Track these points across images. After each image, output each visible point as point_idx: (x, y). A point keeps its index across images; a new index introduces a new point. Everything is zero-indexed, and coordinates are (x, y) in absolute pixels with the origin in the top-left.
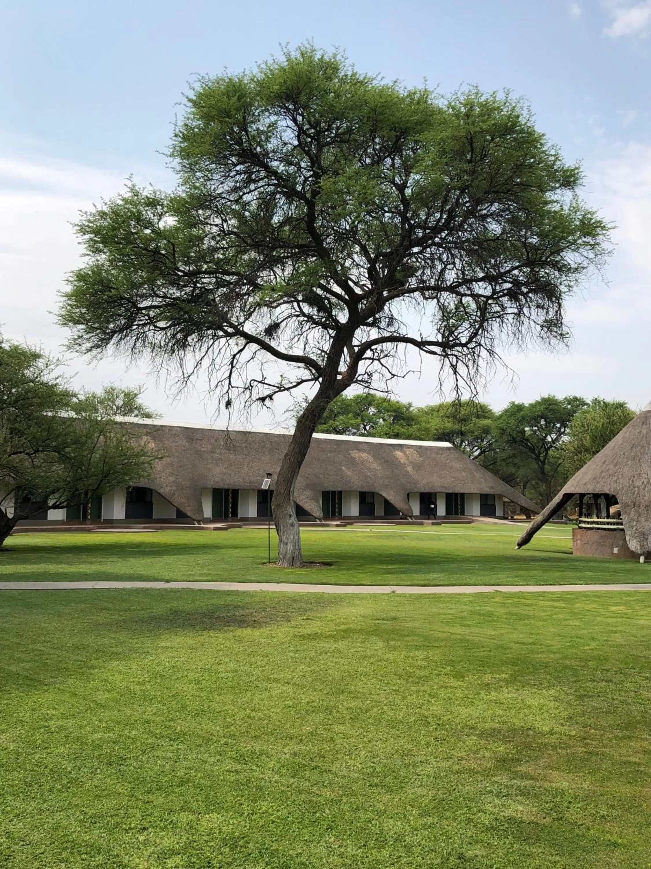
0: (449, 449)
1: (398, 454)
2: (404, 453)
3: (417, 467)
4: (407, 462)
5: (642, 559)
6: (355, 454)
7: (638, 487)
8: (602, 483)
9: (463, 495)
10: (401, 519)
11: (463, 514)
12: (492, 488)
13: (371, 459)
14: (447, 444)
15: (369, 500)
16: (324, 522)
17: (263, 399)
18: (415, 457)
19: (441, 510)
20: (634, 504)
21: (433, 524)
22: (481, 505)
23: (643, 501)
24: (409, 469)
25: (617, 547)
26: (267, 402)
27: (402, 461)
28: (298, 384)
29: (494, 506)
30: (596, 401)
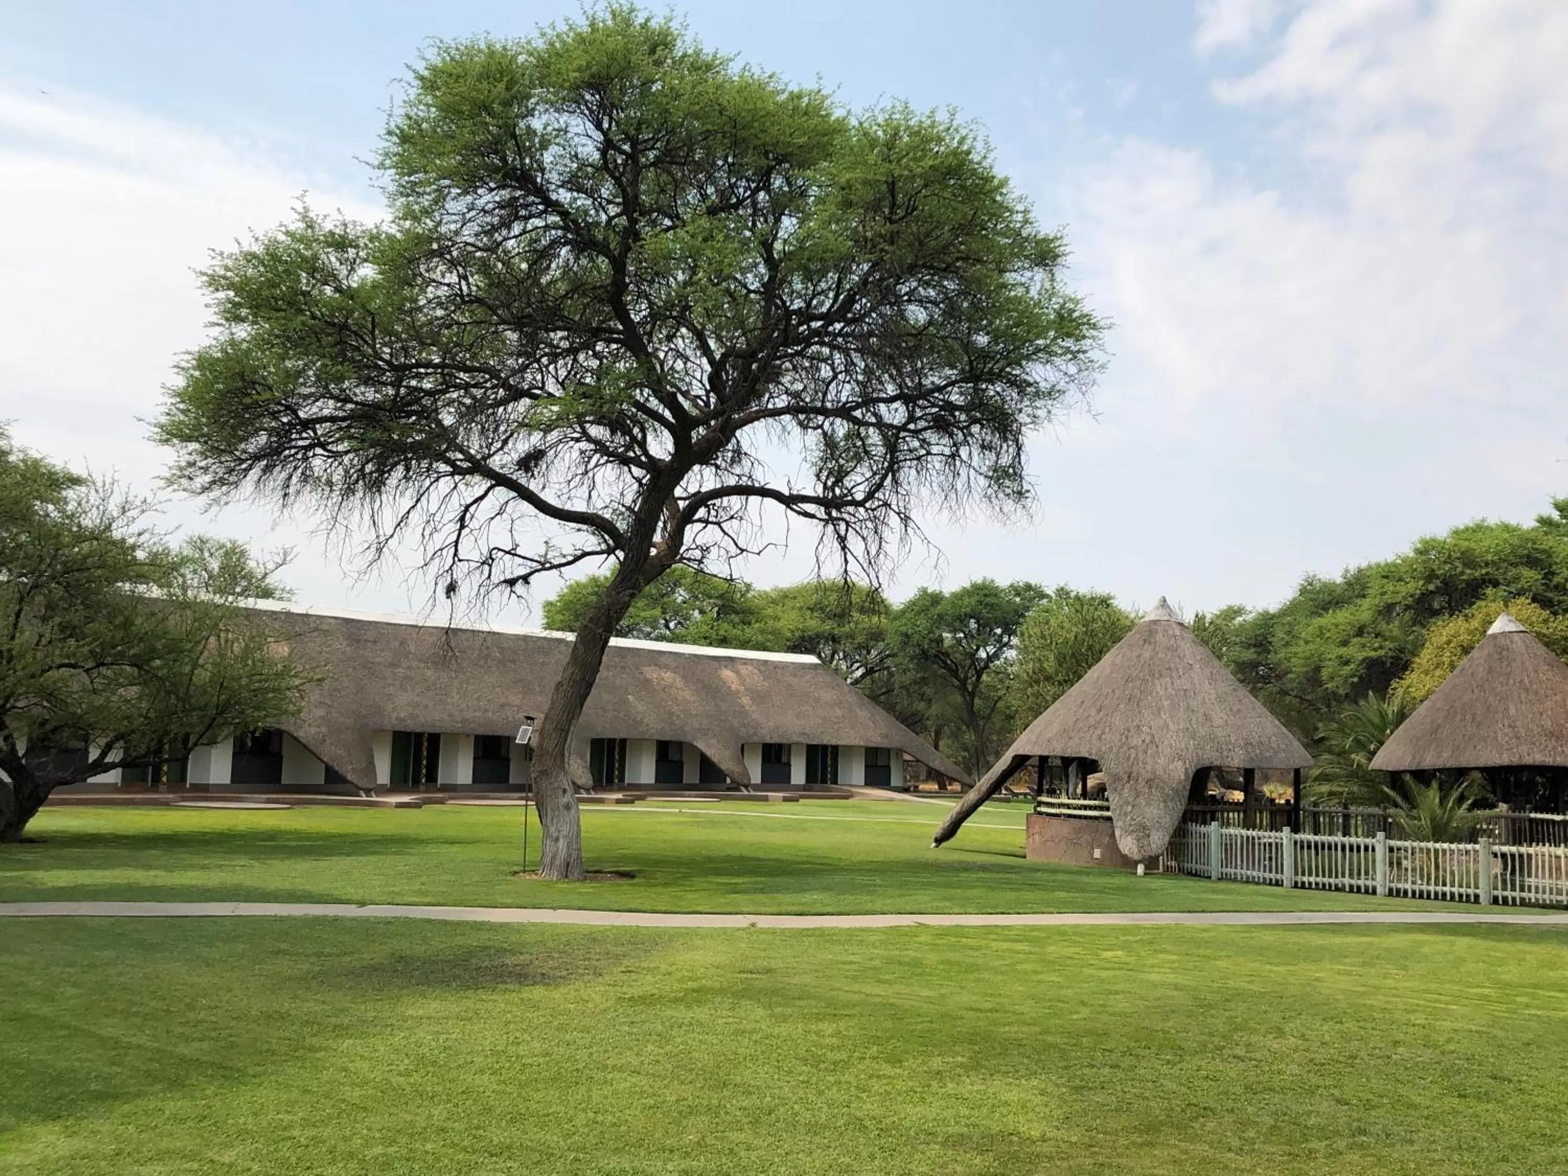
0: (815, 666)
1: (727, 674)
2: (737, 673)
3: (759, 697)
4: (742, 688)
5: (1140, 869)
6: (652, 673)
7: (1135, 748)
8: (1076, 739)
9: (835, 748)
10: (729, 789)
11: (835, 782)
12: (886, 736)
13: (679, 682)
14: (811, 659)
15: (673, 756)
16: (593, 795)
17: (511, 582)
18: (757, 682)
19: (798, 775)
20: (1129, 777)
21: (785, 799)
22: (866, 767)
23: (1143, 772)
24: (746, 701)
25: (1099, 847)
26: (519, 587)
27: (733, 687)
28: (577, 559)
29: (888, 768)
30: (1062, 593)
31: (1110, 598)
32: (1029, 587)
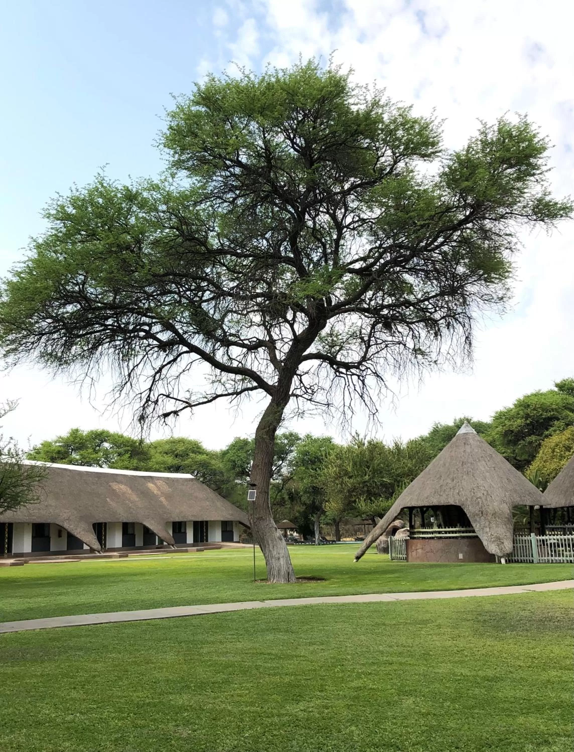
0: (191, 480)
1: (151, 485)
2: (155, 484)
3: (169, 497)
4: (159, 493)
5: (503, 561)
6: (115, 486)
7: (480, 498)
9: (207, 522)
10: (157, 548)
11: (207, 541)
12: (232, 515)
13: (130, 491)
14: (189, 476)
15: (130, 531)
16: (103, 554)
17: (166, 415)
18: (166, 488)
19: (190, 539)
20: (482, 513)
22: (222, 532)
23: (488, 510)
24: (162, 499)
25: (462, 553)
27: (155, 492)
29: (232, 532)
30: (308, 437)
31: (331, 439)
32: (291, 435)
